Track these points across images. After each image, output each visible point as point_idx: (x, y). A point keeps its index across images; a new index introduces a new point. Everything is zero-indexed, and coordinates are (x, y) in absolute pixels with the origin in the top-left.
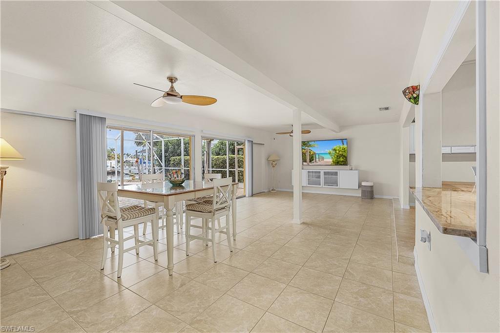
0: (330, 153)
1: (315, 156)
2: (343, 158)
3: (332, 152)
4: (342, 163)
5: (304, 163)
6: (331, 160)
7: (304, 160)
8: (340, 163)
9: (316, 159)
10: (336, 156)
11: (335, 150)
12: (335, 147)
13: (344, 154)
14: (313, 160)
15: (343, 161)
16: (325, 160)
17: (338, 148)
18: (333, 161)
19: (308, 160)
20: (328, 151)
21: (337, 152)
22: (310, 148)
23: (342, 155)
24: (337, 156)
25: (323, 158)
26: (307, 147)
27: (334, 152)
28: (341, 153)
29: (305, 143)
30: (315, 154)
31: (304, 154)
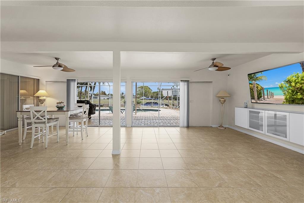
0: (281, 87)
1: (263, 92)
2: (301, 94)
3: (284, 86)
4: (300, 102)
5: (253, 101)
6: (283, 97)
7: (253, 98)
9: (264, 97)
10: (290, 91)
11: (289, 82)
12: (289, 77)
14: (261, 97)
15: (301, 99)
16: (275, 97)
17: (294, 78)
18: (286, 99)
19: (256, 97)
20: (279, 85)
21: (293, 84)
22: (257, 82)
23: (301, 89)
24: (293, 91)
25: (272, 95)
26: (253, 82)
27: (288, 85)
28: (298, 85)
29: (251, 76)
30: (263, 89)
31: (252, 90)
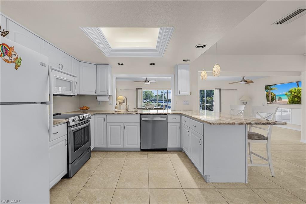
0: (286, 95)
1: (275, 97)
2: (297, 98)
3: (288, 94)
4: (297, 103)
5: (268, 103)
6: (288, 100)
7: (268, 100)
8: (295, 102)
9: (276, 100)
10: (291, 97)
11: (291, 92)
12: (291, 89)
13: (299, 95)
14: (274, 100)
15: (297, 101)
16: (283, 100)
17: (293, 90)
18: (289, 101)
19: (270, 100)
20: (285, 93)
21: (293, 93)
22: (272, 91)
23: (297, 96)
24: (293, 97)
25: (281, 99)
26: (269, 91)
27: (290, 94)
28: (296, 94)
29: (267, 87)
30: (275, 95)
31: (267, 96)
